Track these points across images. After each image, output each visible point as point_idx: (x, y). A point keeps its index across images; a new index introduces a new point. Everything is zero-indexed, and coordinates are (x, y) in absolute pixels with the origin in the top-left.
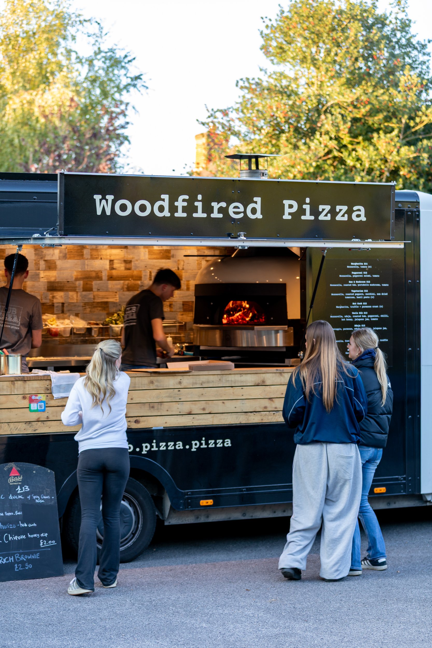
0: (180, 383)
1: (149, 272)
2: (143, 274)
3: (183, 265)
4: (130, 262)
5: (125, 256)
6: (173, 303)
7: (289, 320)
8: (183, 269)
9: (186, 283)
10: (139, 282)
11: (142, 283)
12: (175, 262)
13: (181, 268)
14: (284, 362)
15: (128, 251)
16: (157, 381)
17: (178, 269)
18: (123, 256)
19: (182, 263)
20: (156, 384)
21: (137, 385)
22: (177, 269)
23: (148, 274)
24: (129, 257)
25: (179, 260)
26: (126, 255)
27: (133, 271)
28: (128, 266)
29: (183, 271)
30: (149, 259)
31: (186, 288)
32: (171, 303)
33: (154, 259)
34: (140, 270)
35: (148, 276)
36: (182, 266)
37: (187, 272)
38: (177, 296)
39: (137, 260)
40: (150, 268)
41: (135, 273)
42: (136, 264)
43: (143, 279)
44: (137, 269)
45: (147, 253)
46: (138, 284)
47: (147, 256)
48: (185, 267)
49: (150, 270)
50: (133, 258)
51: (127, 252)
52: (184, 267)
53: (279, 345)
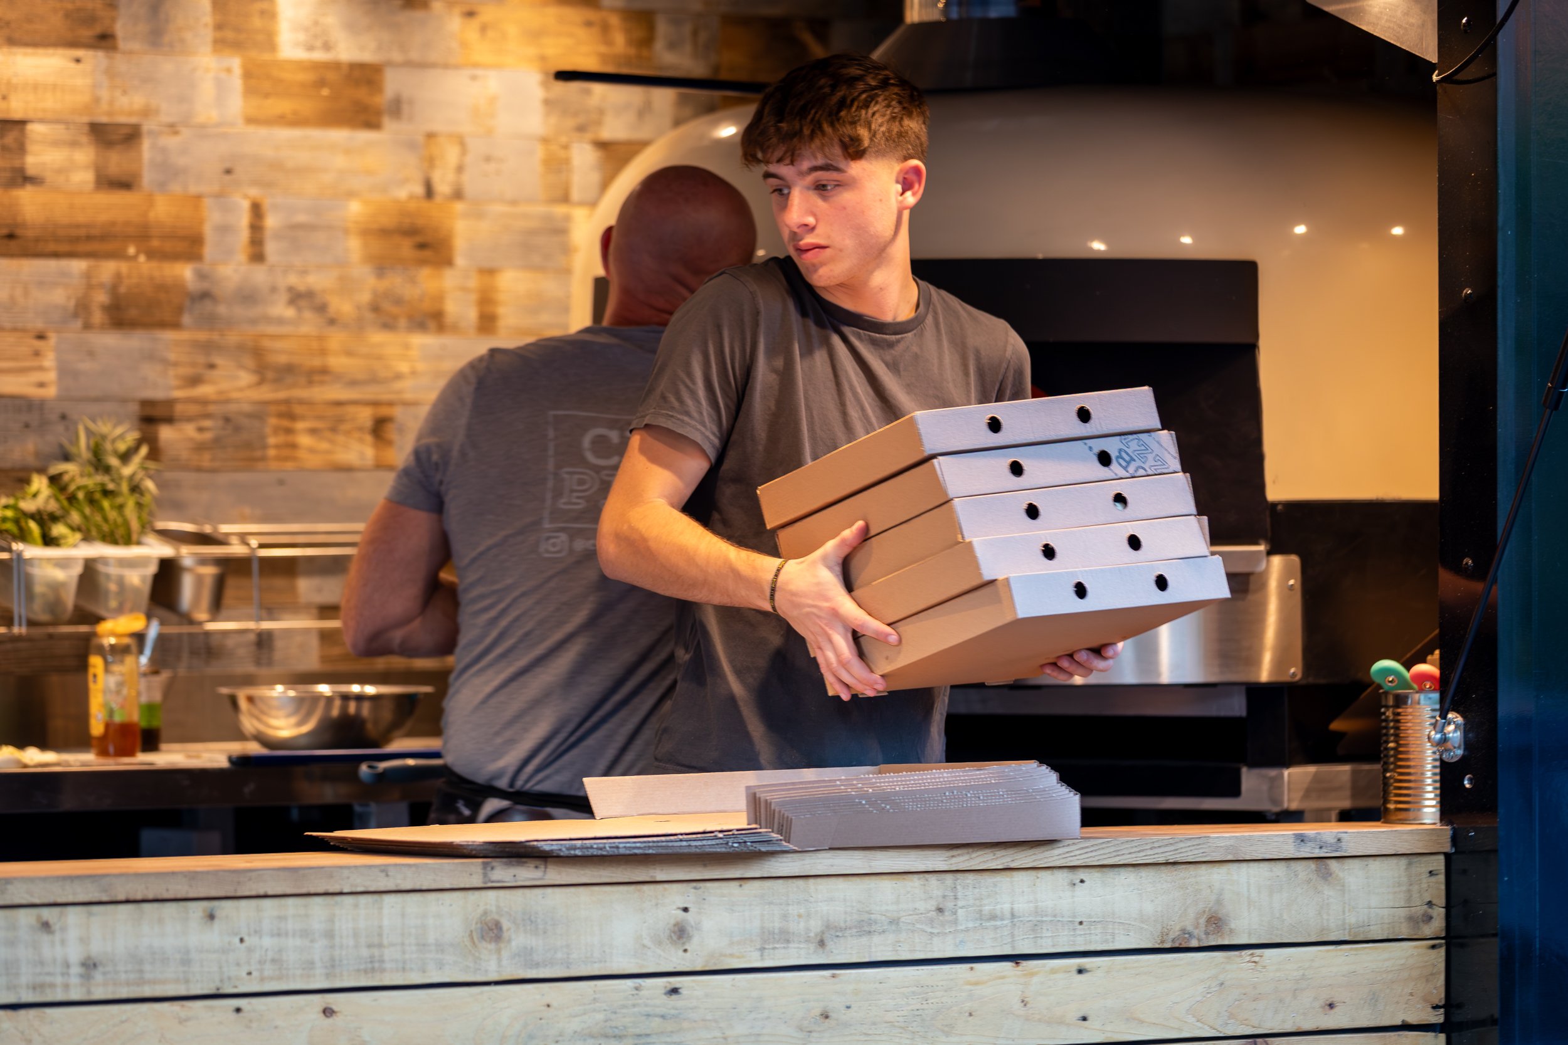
0: (680, 933)
1: (246, 205)
2: (212, 218)
3: (460, 169)
4: (130, 136)
5: (97, 100)
6: (397, 412)
7: (1274, 505)
8: (458, 195)
9: (473, 282)
10: (186, 272)
11: (201, 276)
12: (411, 146)
13: (443, 187)
14: (1234, 790)
15: (120, 63)
16: (529, 921)
17: (429, 192)
18: (84, 98)
19: (452, 155)
20: (518, 940)
21: (388, 954)
22: (419, 190)
23: (244, 220)
24: (123, 101)
25: (431, 136)
26: (104, 94)
27: (150, 200)
28: (117, 162)
29: (459, 207)
30: (250, 120)
31: (472, 315)
32: (384, 411)
33: (282, 120)
34: (193, 189)
35: (244, 235)
36: (451, 176)
37: (479, 216)
38: (421, 366)
39: (173, 129)
40: (255, 183)
41: (162, 211)
42: (164, 150)
43: (209, 251)
44: (176, 188)
45: (236, 82)
46: (178, 286)
47: (236, 104)
48: (471, 183)
49: (254, 192)
50: (147, 112)
51: (110, 73)
52: (466, 178)
53: (1166, 677)
